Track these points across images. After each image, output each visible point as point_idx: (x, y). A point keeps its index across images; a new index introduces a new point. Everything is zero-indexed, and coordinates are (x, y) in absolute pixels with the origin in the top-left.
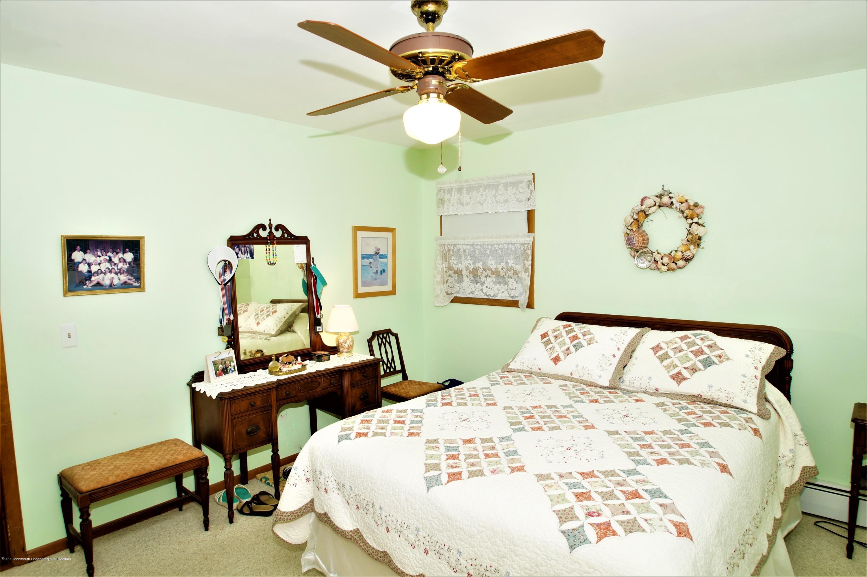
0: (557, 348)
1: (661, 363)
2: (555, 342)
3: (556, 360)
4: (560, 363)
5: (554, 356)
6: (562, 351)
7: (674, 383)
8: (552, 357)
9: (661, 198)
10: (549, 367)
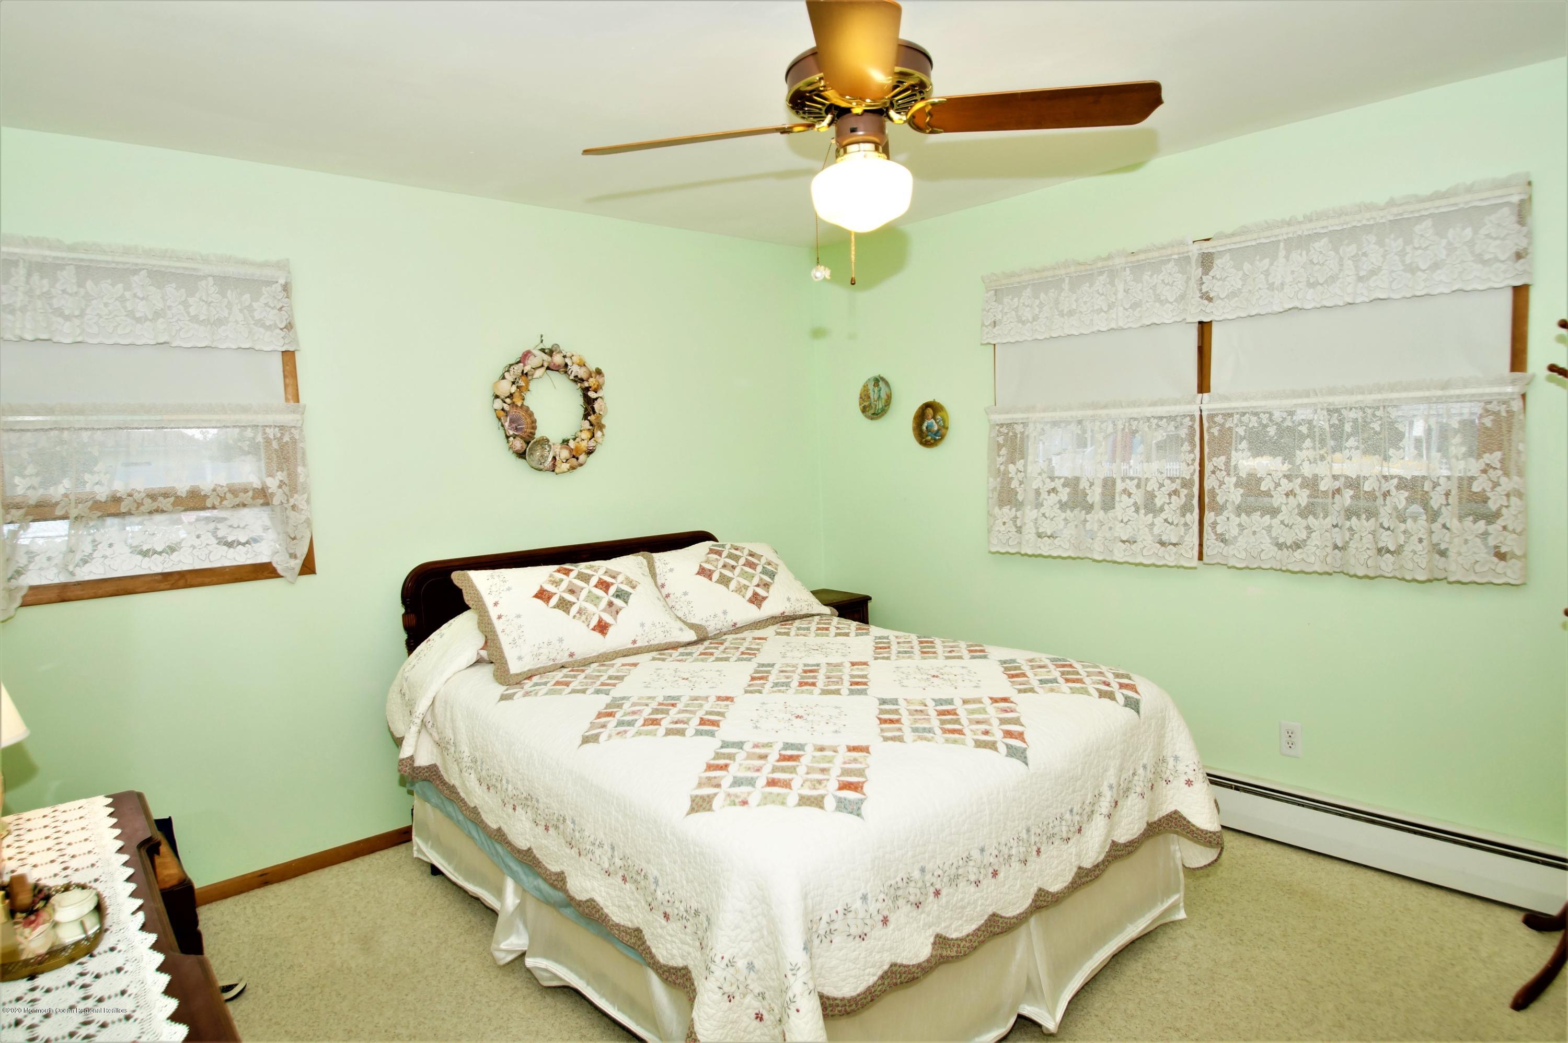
0: (590, 607)
1: (728, 588)
2: (578, 599)
3: (602, 628)
4: (611, 631)
5: (594, 622)
6: (604, 610)
7: (753, 607)
8: (592, 626)
9: (551, 356)
10: (598, 644)
